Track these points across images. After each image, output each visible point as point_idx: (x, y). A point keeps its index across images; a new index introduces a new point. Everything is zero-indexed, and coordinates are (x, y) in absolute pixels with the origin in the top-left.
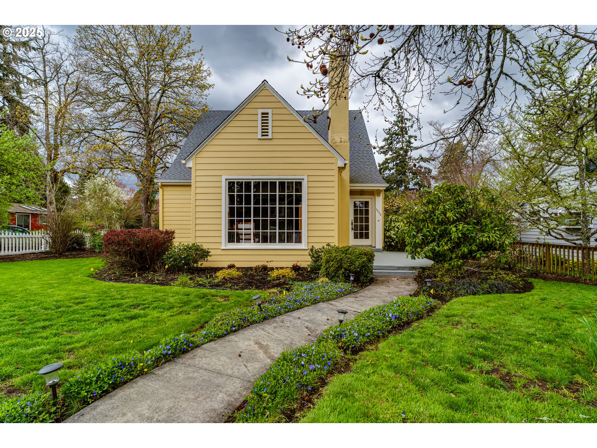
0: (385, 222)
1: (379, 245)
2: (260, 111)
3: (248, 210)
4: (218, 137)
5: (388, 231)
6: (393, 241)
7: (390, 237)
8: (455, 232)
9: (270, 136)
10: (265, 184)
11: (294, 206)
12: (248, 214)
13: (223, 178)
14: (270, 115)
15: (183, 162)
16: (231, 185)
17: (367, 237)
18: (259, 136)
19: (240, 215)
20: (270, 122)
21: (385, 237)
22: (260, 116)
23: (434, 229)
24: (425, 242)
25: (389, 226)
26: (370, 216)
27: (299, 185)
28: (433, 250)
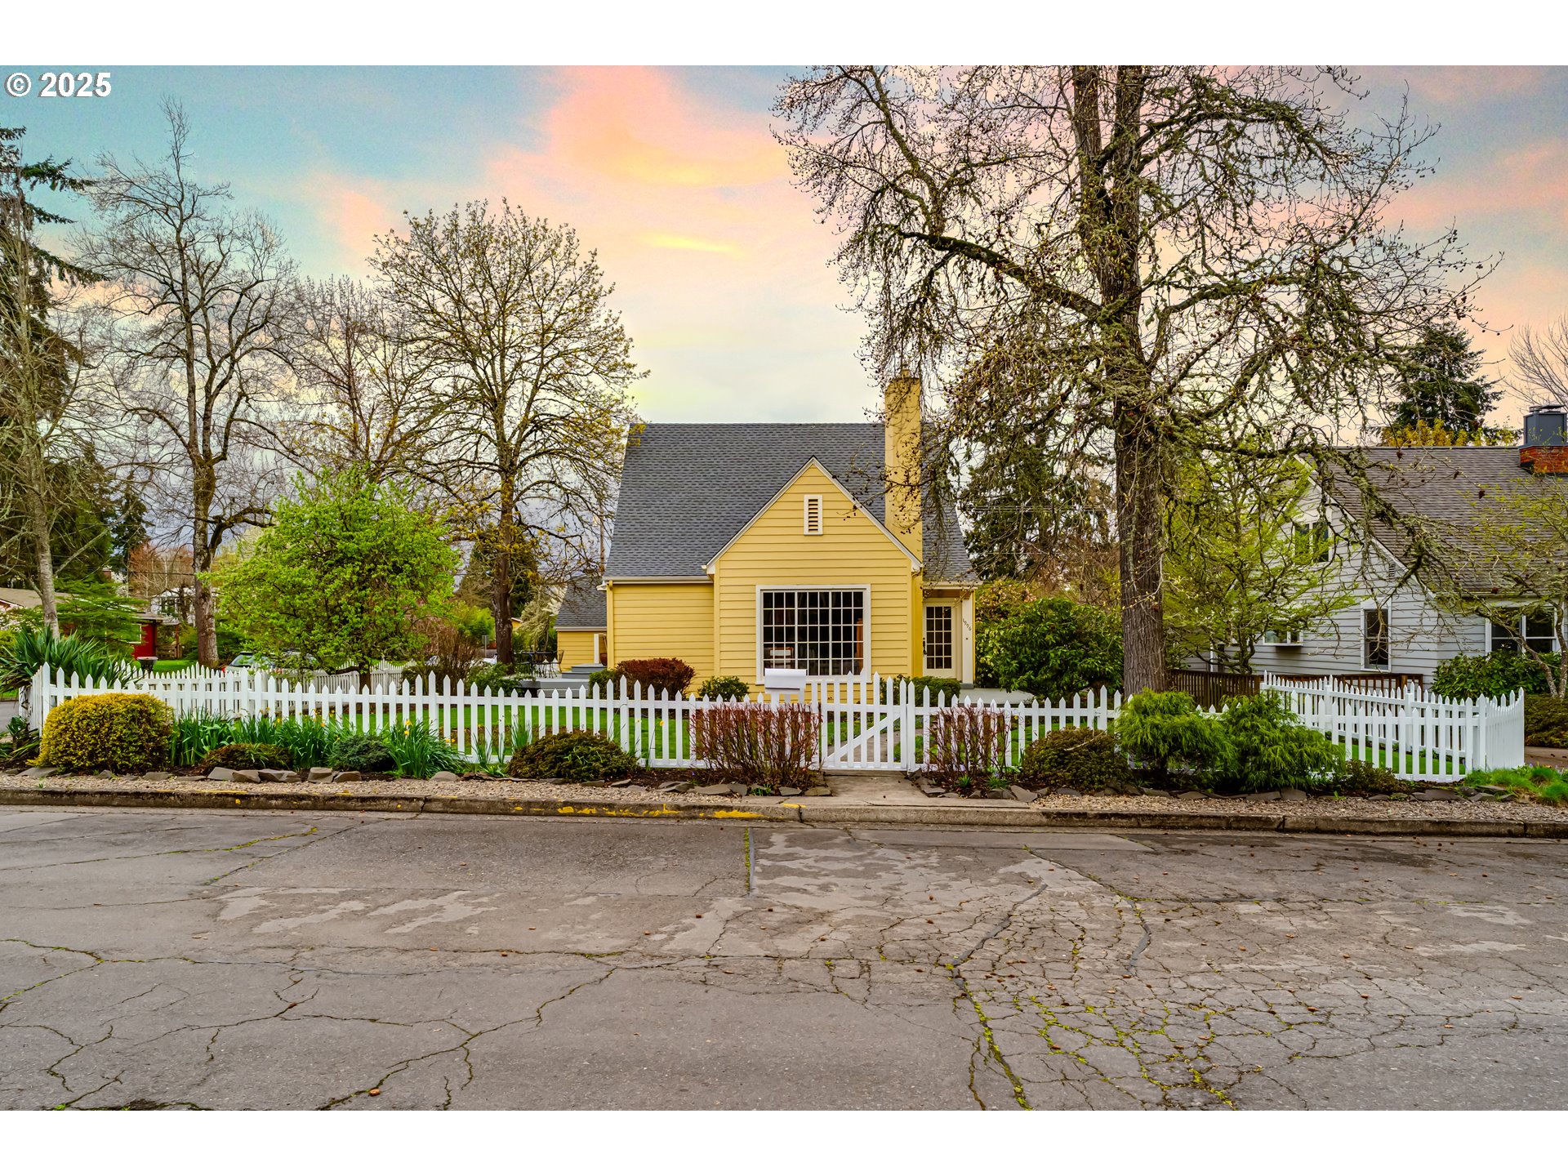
0: (979, 639)
1: (968, 677)
2: (807, 497)
3: (791, 631)
4: (749, 533)
5: (983, 655)
6: (990, 671)
7: (985, 665)
8: (1055, 657)
9: (820, 532)
10: (813, 596)
11: (853, 625)
12: (790, 635)
13: (758, 589)
14: (820, 503)
15: (704, 567)
16: (767, 598)
17: (948, 665)
18: (806, 532)
19: (779, 637)
20: (820, 511)
21: (978, 664)
22: (806, 503)
23: (1033, 655)
24: (1021, 670)
25: (984, 647)
26: (953, 631)
27: (859, 597)
28: (1029, 680)
